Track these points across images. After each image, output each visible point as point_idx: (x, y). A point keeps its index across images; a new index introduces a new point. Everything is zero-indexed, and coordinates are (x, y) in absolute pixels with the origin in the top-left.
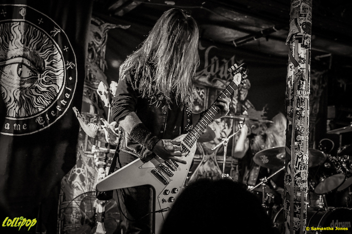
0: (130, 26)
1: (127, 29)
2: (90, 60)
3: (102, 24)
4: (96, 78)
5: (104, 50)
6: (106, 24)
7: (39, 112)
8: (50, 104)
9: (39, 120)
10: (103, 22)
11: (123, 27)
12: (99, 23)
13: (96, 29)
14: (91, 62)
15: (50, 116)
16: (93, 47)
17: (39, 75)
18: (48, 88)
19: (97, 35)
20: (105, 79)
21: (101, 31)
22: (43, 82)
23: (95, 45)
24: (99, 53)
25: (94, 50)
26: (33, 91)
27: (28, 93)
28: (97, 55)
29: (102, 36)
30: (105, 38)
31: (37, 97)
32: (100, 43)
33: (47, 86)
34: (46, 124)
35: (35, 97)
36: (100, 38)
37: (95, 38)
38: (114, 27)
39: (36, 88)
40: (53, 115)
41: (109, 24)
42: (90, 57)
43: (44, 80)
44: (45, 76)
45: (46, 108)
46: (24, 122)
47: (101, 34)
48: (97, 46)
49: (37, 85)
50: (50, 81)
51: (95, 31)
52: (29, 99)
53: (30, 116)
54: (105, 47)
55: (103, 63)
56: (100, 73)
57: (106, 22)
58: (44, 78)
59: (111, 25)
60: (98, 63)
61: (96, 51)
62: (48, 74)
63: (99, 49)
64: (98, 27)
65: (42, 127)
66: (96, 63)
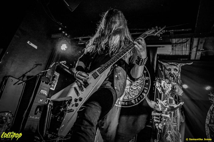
0: (192, 63)
1: (191, 65)
2: (172, 81)
3: (177, 64)
4: (177, 88)
5: (180, 75)
6: (180, 64)
7: (133, 98)
8: (138, 95)
9: (133, 101)
10: (178, 63)
11: (189, 64)
12: (176, 64)
13: (175, 67)
14: (173, 81)
15: (138, 100)
16: (174, 75)
17: (133, 83)
18: (137, 88)
19: (175, 70)
20: (181, 88)
21: (177, 67)
22: (135, 86)
23: (175, 74)
24: (177, 77)
25: (175, 76)
26: (131, 89)
27: (128, 90)
28: (176, 78)
29: (178, 70)
30: (180, 70)
31: (132, 92)
32: (177, 72)
33: (137, 87)
34: (136, 103)
35: (131, 92)
36: (177, 70)
37: (175, 71)
38: (184, 65)
39: (132, 88)
40: (139, 99)
41: (181, 64)
42: (172, 79)
43: (135, 85)
44: (136, 83)
45: (136, 96)
46: (126, 102)
47: (177, 69)
48: (176, 74)
49: (132, 87)
50: (138, 85)
51: (174, 68)
52: (129, 93)
53: (129, 99)
54: (180, 74)
55: (180, 81)
56: (178, 85)
57: (179, 63)
58: (135, 84)
59: (182, 64)
60: (177, 81)
61: (176, 76)
62: (137, 82)
63: (177, 75)
64: (175, 66)
65: (134, 104)
66: (176, 82)
